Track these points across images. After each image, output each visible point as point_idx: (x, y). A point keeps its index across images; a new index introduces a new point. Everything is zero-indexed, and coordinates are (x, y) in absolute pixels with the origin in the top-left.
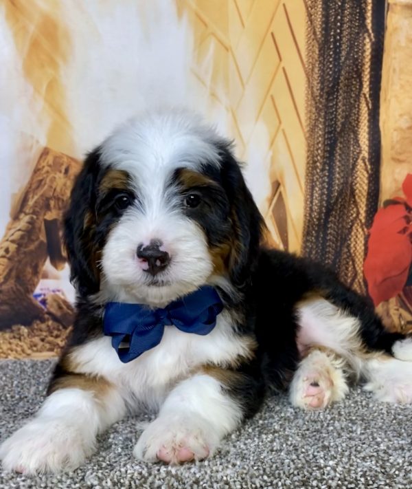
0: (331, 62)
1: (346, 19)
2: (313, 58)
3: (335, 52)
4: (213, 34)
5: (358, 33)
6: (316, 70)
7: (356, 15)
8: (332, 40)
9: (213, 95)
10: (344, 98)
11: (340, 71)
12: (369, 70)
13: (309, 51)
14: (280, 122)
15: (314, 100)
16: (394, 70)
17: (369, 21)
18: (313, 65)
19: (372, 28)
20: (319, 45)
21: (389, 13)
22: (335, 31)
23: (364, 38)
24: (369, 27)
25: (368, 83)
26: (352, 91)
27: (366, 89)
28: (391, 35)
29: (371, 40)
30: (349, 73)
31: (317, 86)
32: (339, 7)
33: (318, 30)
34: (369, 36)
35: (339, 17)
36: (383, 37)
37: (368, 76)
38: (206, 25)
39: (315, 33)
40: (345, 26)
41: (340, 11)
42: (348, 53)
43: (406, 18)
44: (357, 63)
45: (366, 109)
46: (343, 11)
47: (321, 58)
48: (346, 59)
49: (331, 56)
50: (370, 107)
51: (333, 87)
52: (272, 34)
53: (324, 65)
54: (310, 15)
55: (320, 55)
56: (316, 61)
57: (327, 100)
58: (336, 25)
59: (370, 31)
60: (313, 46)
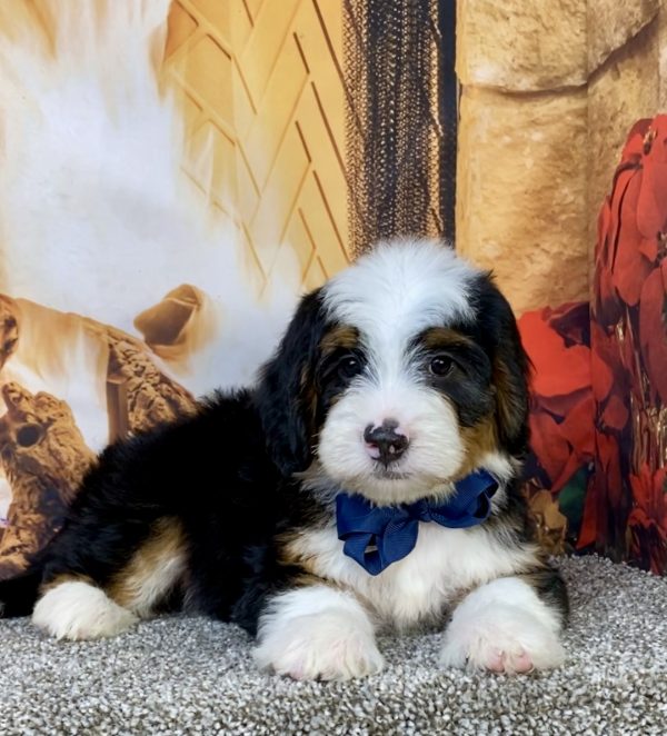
0: (382, 165)
1: (402, 105)
2: (356, 159)
3: (387, 151)
4: (211, 121)
5: (420, 125)
6: (362, 176)
7: (415, 99)
8: (383, 133)
9: (216, 204)
10: (403, 216)
11: (395, 177)
12: (437, 176)
13: (352, 148)
14: (314, 247)
15: (361, 218)
16: (474, 177)
17: (434, 108)
18: (357, 169)
19: (439, 117)
20: (365, 140)
21: (463, 98)
22: (387, 121)
23: (430, 132)
24: (436, 116)
25: (437, 194)
26: (415, 205)
27: (435, 203)
28: (466, 127)
29: (438, 134)
30: (409, 180)
31: (363, 199)
32: (392, 88)
33: (363, 120)
34: (436, 129)
35: (392, 102)
36: (456, 130)
37: (437, 185)
38: (200, 108)
39: (358, 123)
40: (402, 115)
41: (393, 93)
42: (407, 153)
43: (487, 105)
44: (419, 166)
45: (436, 230)
46: (398, 93)
47: (368, 159)
48: (404, 160)
49: (382, 156)
50: (442, 229)
51: (387, 200)
52: (297, 124)
53: (373, 169)
54: (350, 99)
55: (367, 155)
56: (362, 162)
57: (379, 217)
58: (388, 112)
59: (437, 122)
60: (356, 142)
